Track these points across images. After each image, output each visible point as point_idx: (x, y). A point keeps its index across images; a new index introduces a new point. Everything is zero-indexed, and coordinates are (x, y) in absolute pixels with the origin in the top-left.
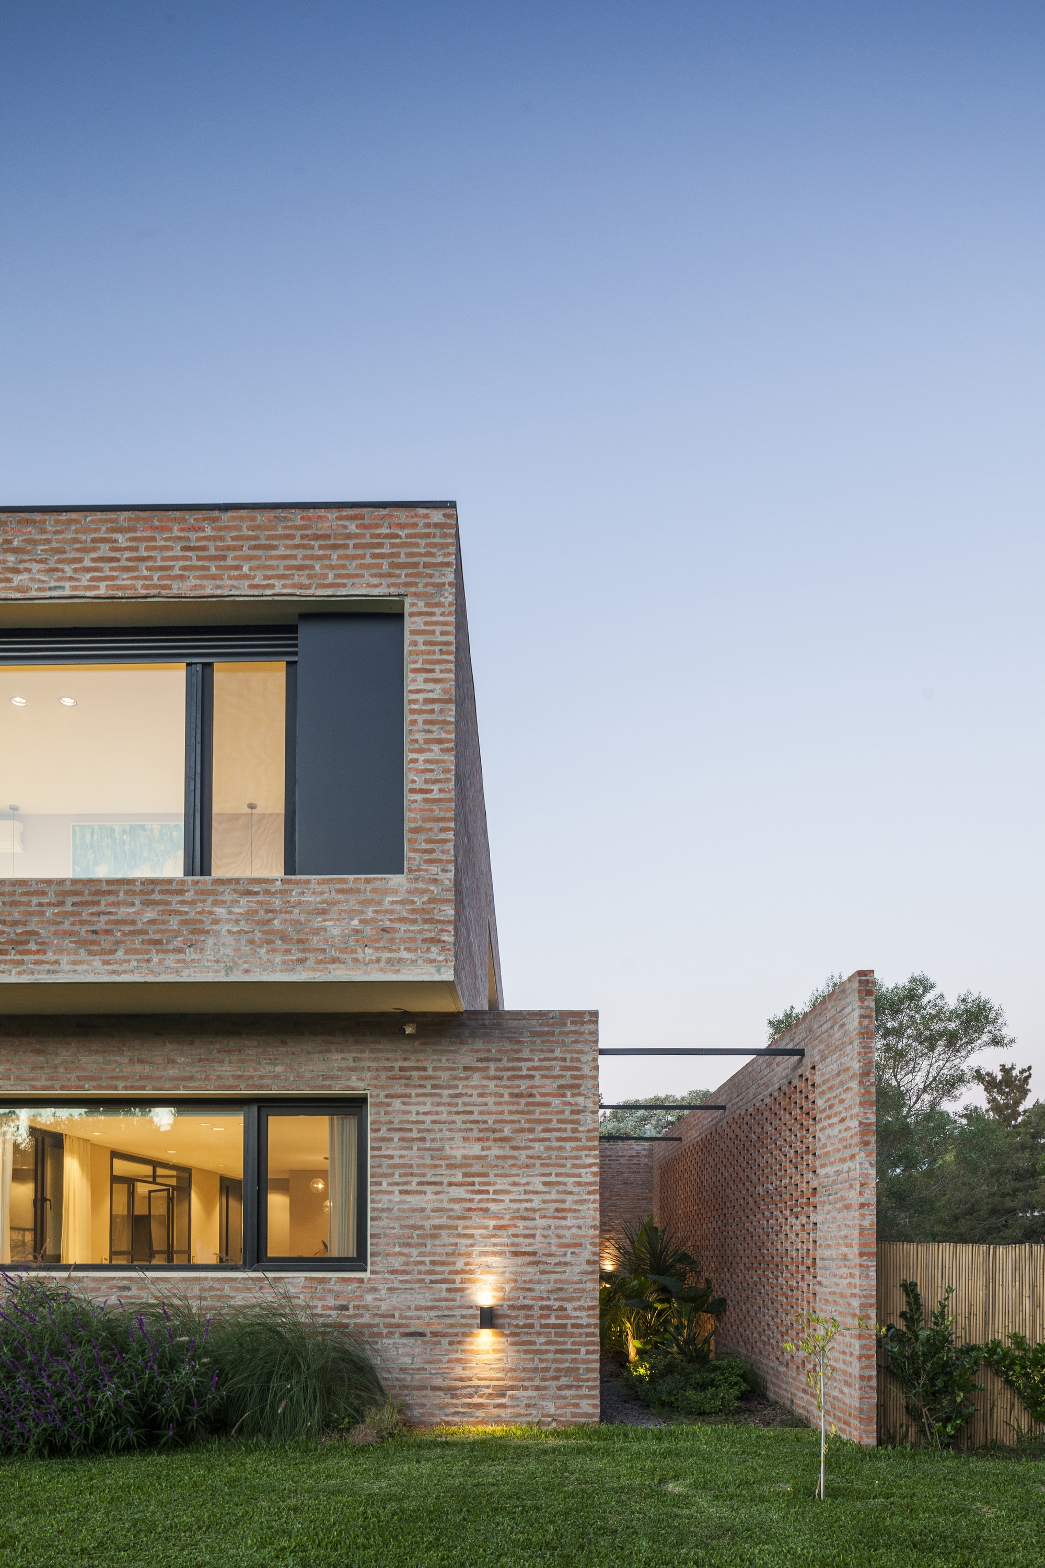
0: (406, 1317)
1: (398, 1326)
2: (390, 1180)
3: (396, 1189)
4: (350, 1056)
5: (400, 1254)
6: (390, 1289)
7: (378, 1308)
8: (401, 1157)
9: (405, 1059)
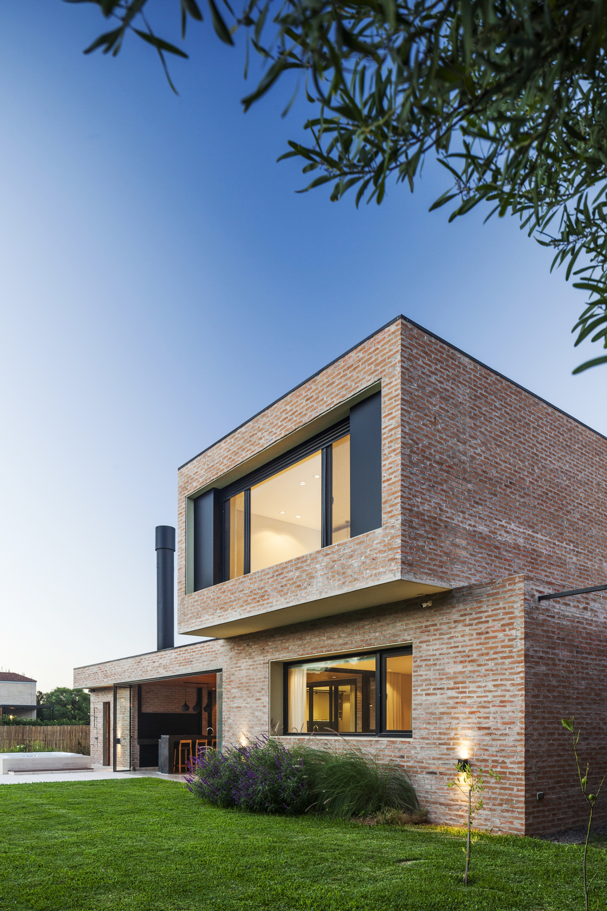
0: (428, 764)
1: (425, 768)
2: (421, 688)
3: (424, 693)
4: (404, 623)
5: (426, 728)
6: (421, 747)
7: (416, 757)
8: (426, 675)
9: (427, 621)
